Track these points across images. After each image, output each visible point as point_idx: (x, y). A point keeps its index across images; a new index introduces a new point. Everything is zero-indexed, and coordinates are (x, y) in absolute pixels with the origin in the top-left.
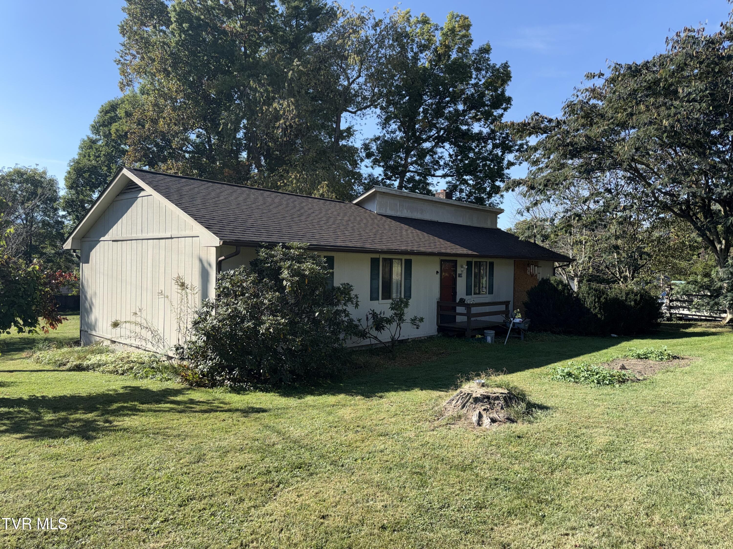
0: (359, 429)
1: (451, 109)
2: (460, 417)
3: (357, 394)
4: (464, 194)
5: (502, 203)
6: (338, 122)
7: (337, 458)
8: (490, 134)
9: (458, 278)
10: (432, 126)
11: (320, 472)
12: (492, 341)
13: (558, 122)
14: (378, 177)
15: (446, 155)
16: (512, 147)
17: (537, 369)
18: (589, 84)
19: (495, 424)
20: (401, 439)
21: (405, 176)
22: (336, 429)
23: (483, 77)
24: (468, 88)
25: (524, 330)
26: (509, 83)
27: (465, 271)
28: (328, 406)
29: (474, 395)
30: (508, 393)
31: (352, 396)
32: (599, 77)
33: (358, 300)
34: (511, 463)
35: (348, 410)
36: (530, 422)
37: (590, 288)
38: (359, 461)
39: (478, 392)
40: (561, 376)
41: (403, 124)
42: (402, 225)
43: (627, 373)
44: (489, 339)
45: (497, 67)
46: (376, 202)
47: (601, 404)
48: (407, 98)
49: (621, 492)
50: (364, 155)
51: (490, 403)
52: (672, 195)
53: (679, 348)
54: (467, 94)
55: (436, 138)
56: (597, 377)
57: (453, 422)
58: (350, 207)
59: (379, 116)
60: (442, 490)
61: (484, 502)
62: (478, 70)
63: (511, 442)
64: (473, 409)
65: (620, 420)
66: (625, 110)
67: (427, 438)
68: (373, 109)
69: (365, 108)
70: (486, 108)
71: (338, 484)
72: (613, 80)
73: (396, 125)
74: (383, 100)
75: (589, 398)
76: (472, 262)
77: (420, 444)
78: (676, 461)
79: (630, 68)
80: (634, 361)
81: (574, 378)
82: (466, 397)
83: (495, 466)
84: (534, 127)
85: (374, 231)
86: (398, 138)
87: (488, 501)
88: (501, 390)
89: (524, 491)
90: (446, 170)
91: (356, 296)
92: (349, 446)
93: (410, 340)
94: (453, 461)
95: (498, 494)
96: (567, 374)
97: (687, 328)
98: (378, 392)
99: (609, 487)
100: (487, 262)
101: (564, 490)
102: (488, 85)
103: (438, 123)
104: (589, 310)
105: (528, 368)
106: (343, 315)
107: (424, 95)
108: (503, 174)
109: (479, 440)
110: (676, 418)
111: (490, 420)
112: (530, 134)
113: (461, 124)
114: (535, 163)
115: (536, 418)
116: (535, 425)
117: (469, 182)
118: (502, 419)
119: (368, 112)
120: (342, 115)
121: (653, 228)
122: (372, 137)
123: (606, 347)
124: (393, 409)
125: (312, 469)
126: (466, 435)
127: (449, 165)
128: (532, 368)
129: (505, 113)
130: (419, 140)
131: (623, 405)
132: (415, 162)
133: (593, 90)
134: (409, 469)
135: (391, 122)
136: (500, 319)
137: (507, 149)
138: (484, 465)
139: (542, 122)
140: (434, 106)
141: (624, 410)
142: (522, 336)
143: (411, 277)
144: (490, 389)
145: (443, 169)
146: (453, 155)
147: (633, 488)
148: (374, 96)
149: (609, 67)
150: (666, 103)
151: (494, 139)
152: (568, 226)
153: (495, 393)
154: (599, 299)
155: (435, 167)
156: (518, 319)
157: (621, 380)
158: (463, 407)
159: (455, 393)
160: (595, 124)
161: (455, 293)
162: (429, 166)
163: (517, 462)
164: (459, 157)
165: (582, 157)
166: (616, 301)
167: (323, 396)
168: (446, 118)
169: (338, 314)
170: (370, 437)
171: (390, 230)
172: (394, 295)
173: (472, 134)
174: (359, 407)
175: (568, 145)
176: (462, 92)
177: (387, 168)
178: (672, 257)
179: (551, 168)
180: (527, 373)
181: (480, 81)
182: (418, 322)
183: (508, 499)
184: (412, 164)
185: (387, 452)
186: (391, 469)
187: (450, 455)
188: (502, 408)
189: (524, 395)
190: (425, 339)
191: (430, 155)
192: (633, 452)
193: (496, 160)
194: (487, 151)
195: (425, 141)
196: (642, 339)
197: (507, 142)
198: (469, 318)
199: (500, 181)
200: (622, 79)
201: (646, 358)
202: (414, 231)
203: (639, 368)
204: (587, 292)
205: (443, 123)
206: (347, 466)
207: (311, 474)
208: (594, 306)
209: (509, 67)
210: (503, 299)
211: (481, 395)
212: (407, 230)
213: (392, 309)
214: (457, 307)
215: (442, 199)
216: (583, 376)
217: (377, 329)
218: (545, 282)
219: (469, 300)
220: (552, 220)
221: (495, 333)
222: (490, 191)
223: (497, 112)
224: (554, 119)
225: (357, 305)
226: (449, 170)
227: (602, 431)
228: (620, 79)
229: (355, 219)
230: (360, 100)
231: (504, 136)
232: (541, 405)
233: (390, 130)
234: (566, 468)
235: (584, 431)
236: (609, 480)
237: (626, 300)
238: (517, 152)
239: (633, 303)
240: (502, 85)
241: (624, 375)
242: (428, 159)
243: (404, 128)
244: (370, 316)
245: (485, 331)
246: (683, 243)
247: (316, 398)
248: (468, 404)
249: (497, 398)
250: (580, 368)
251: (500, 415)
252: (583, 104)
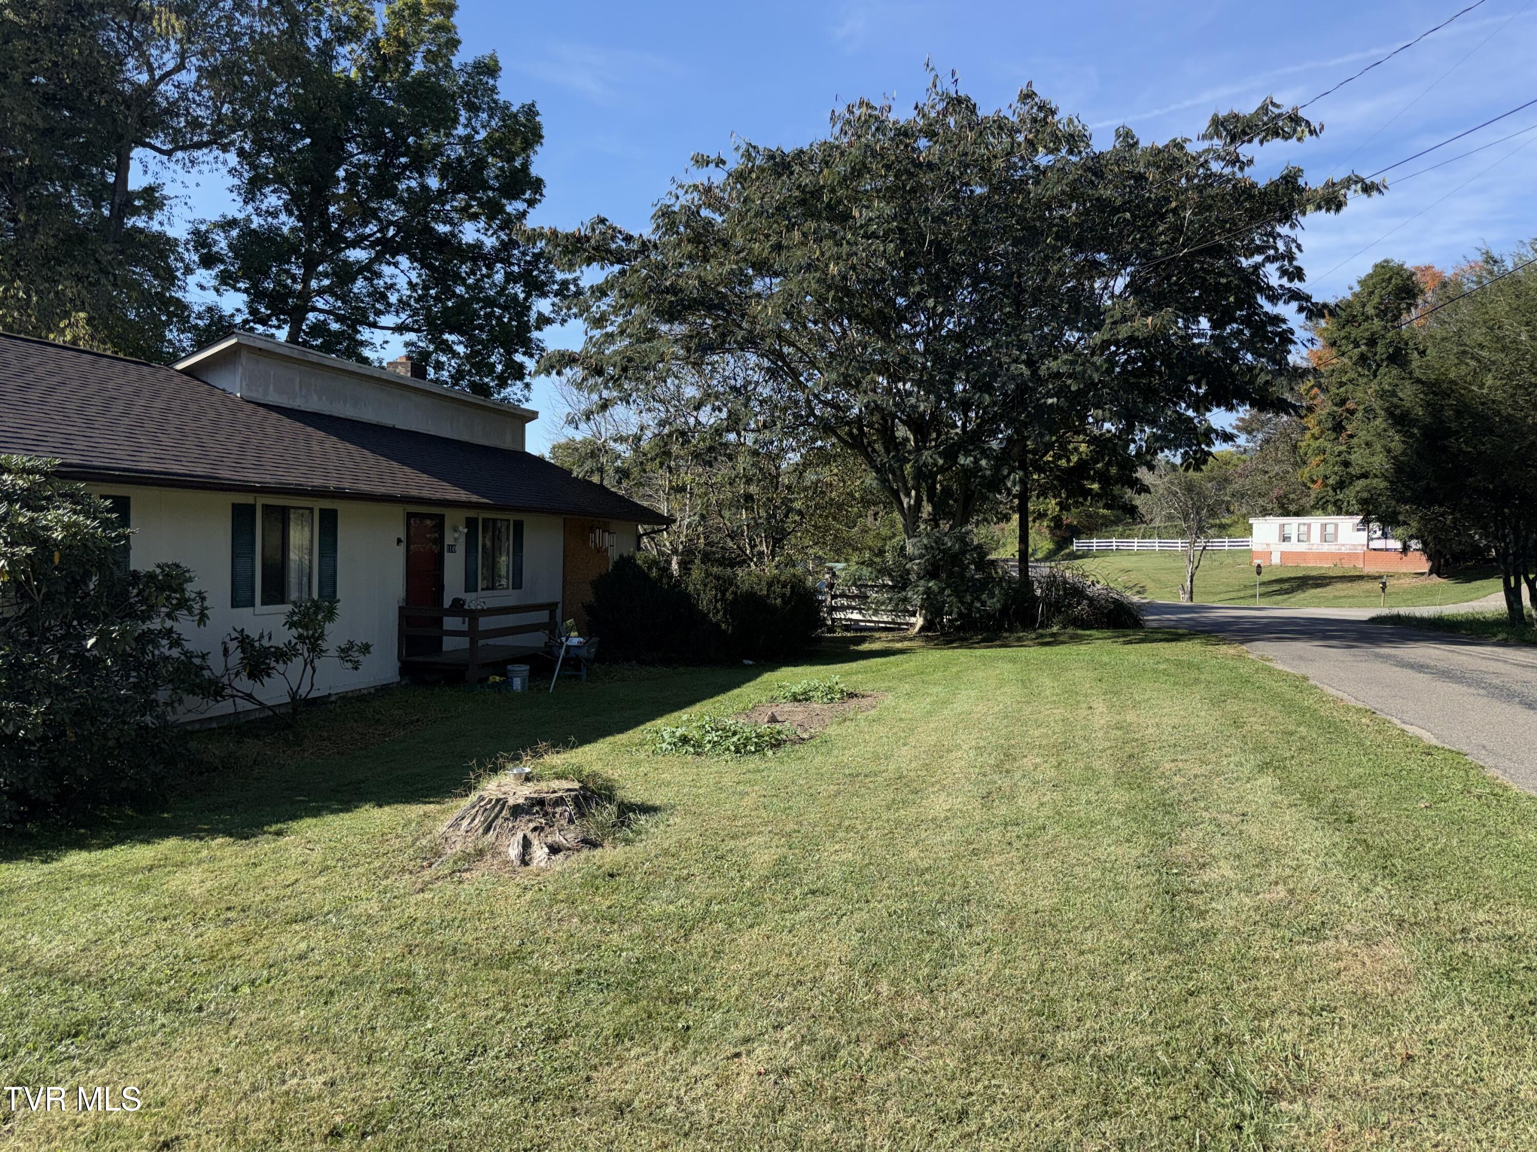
0: (231, 915)
1: (413, 184)
2: (480, 853)
3: (213, 833)
4: (446, 373)
5: (527, 400)
6: (122, 170)
7: (182, 992)
8: (500, 250)
9: (447, 555)
10: (369, 215)
11: (138, 1036)
12: (523, 687)
13: (644, 243)
14: (232, 315)
15: (402, 282)
16: (544, 284)
17: (620, 736)
18: (701, 177)
19: (558, 857)
20: (345, 922)
21: (304, 319)
22: (168, 924)
23: (483, 127)
24: (449, 143)
25: (587, 660)
26: (538, 148)
27: (462, 540)
28: (135, 871)
29: (511, 802)
30: (581, 788)
31: (201, 839)
32: (717, 166)
33: (206, 604)
34: (603, 931)
35: (197, 874)
36: (628, 842)
37: (708, 574)
38: (246, 990)
39: (519, 793)
40: (670, 744)
41: (296, 198)
42: (309, 429)
43: (786, 728)
44: (517, 683)
45: (514, 109)
46: (240, 370)
47: (749, 789)
48: (308, 141)
49: (817, 950)
50: (196, 258)
51: (546, 814)
52: (836, 407)
53: (854, 678)
54: (448, 156)
55: (378, 242)
56: (735, 739)
57: (467, 866)
58: (169, 379)
59: (232, 171)
60: (464, 1016)
61: (561, 1024)
62: (473, 108)
63: (597, 888)
64: (510, 830)
65: (788, 815)
66: (767, 236)
67: (412, 909)
68: (217, 152)
69: (199, 146)
70: (490, 194)
71: (196, 1054)
72: (740, 177)
73: (279, 198)
74: (245, 136)
75: (727, 781)
76: (477, 519)
77: (396, 925)
78: (893, 878)
79: (772, 157)
80: (789, 707)
81: (694, 746)
82: (494, 807)
83: (572, 945)
84: (598, 247)
85: (239, 439)
86: (285, 230)
87: (568, 1022)
88: (566, 785)
89: (641, 984)
90: (403, 316)
91: (201, 596)
92: (212, 958)
93: (333, 698)
94: (478, 950)
95: (588, 1002)
96: (680, 740)
97: (859, 644)
98: (269, 824)
99: (793, 945)
100: (508, 521)
101: (714, 968)
102: (495, 145)
103: (382, 209)
104: (706, 615)
105: (604, 735)
106: (164, 642)
107: (348, 140)
108: (530, 340)
109: (529, 896)
110: (875, 801)
111: (546, 850)
112: (589, 261)
113: (436, 219)
114: (599, 322)
115: (639, 833)
116: (640, 846)
117: (455, 347)
118: (572, 844)
119: (206, 158)
120: (132, 154)
121: (806, 465)
122: (216, 217)
123: (738, 685)
124: (316, 856)
125: (113, 1033)
126: (501, 888)
127: (409, 305)
128: (611, 733)
129: (531, 210)
130: (336, 242)
131: (787, 787)
132: (329, 290)
133: (708, 190)
134: (378, 986)
135: (267, 190)
136: (536, 640)
137: (537, 288)
138: (550, 946)
139: (613, 238)
140: (372, 170)
141: (791, 796)
142: (584, 673)
143: (335, 551)
144: (543, 785)
145: (397, 313)
146: (417, 284)
147: (835, 941)
148: (220, 121)
149: (737, 149)
150: (835, 233)
151: (507, 262)
152: (664, 453)
153: (554, 792)
154: (723, 593)
155: (378, 306)
156: (575, 639)
157: (773, 741)
158: (487, 830)
159: (465, 803)
160: (712, 256)
161: (441, 587)
162: (362, 301)
163: (616, 927)
164: (432, 292)
165: (684, 321)
166: (751, 596)
167: (118, 848)
168: (400, 201)
169: (152, 641)
170: (266, 928)
171: (280, 439)
172: (294, 595)
173: (460, 243)
174: (224, 863)
175: (667, 290)
176: (437, 149)
177: (256, 295)
178: (834, 518)
179: (630, 336)
180: (602, 746)
181: (477, 133)
182: (357, 654)
183: (610, 1008)
184: (320, 292)
185: (316, 956)
186: (331, 993)
187: (469, 938)
188: (571, 821)
189: (610, 789)
190: (370, 694)
191: (366, 278)
192: (821, 871)
193: (514, 308)
194: (496, 285)
195: (354, 244)
196: (795, 666)
197: (535, 273)
198: (473, 642)
199: (524, 354)
200: (758, 178)
201: (806, 700)
202: (339, 445)
203: (800, 717)
204: (702, 581)
205: (395, 211)
206: (213, 1006)
207: (113, 1046)
208: (715, 607)
209: (538, 114)
210: (542, 598)
211: (526, 799)
212: (321, 443)
213: (292, 625)
214: (445, 619)
215: (402, 377)
216: (709, 742)
217: (251, 676)
218: (626, 562)
219: (473, 601)
220: (638, 439)
221: (530, 670)
222: (503, 372)
223: (513, 207)
224: (636, 235)
225: (203, 618)
226: (410, 316)
227: (760, 840)
228: (754, 176)
229: (185, 408)
230: (183, 124)
231: (528, 258)
232: (642, 804)
233: (264, 207)
234: (711, 924)
235: (731, 844)
236: (790, 932)
237: (768, 596)
238: (555, 296)
239: (779, 601)
240: (524, 150)
241: (779, 733)
242: (359, 286)
243: (299, 210)
244: (232, 645)
245: (510, 667)
246: (851, 494)
247: (97, 855)
248: (500, 821)
249: (560, 802)
250: (704, 726)
251: (568, 837)
252: (692, 214)
